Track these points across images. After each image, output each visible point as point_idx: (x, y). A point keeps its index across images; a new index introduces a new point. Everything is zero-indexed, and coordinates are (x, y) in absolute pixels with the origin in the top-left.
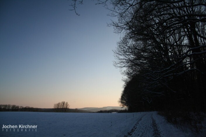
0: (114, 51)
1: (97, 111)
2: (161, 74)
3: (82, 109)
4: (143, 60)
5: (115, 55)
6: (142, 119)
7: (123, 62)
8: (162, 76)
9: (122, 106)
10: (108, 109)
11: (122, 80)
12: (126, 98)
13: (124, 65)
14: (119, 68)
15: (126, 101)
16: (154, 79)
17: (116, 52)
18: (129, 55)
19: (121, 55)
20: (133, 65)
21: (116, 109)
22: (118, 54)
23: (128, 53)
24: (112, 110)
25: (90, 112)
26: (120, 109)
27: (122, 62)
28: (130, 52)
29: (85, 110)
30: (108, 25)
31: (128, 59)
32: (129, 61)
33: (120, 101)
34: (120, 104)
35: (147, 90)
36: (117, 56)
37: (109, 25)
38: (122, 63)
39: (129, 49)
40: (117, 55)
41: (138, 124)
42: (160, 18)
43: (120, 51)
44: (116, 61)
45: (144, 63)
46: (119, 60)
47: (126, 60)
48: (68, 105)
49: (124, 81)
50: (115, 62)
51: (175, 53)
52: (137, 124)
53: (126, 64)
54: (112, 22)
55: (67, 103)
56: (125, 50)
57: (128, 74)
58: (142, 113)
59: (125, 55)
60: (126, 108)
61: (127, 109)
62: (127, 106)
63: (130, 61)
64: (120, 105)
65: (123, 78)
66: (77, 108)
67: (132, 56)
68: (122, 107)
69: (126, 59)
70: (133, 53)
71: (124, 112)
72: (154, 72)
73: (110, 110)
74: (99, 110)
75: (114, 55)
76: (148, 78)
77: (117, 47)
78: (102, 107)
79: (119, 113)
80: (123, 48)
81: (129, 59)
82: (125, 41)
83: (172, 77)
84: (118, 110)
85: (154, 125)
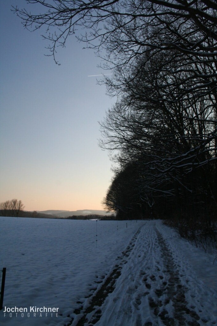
0: (101, 123)
1: (66, 217)
2: (173, 163)
3: (43, 213)
4: (145, 140)
5: (103, 130)
6: (141, 231)
7: (115, 141)
8: (174, 166)
9: (107, 210)
10: (85, 214)
11: (111, 169)
12: (115, 197)
13: (115, 146)
14: (107, 150)
15: (113, 201)
16: (161, 171)
17: (104, 126)
18: (124, 131)
19: (111, 130)
20: (129, 146)
21: (97, 214)
22: (106, 128)
23: (122, 128)
24: (91, 215)
25: (56, 218)
26: (104, 214)
27: (113, 141)
28: (126, 127)
29: (49, 214)
30: (98, 83)
31: (122, 137)
32: (123, 140)
33: (105, 202)
34: (104, 207)
35: (149, 187)
36: (104, 131)
37: (100, 83)
38: (112, 143)
39: (124, 121)
40: (106, 130)
41: (136, 238)
42: (174, 76)
43: (110, 124)
44: (102, 139)
45: (145, 145)
46: (109, 138)
47: (118, 138)
48: (22, 206)
49: (113, 171)
50: (102, 141)
51: (194, 131)
52: (135, 240)
53: (118, 145)
54: (104, 78)
55: (20, 202)
56: (118, 123)
57: (121, 160)
58: (139, 222)
59: (117, 131)
60: (113, 212)
61: (115, 215)
62: (115, 210)
63: (126, 140)
64: (105, 209)
65: (112, 166)
66: (35, 210)
67: (129, 133)
68: (107, 212)
69: (120, 136)
70: (131, 128)
71: (110, 220)
72: (163, 159)
73: (88, 215)
74: (71, 215)
75: (100, 130)
76: (152, 168)
77: (105, 116)
78: (76, 210)
79: (101, 220)
80: (115, 119)
81: (124, 137)
82: (118, 109)
83: (192, 168)
84: (100, 216)
85: (161, 240)
